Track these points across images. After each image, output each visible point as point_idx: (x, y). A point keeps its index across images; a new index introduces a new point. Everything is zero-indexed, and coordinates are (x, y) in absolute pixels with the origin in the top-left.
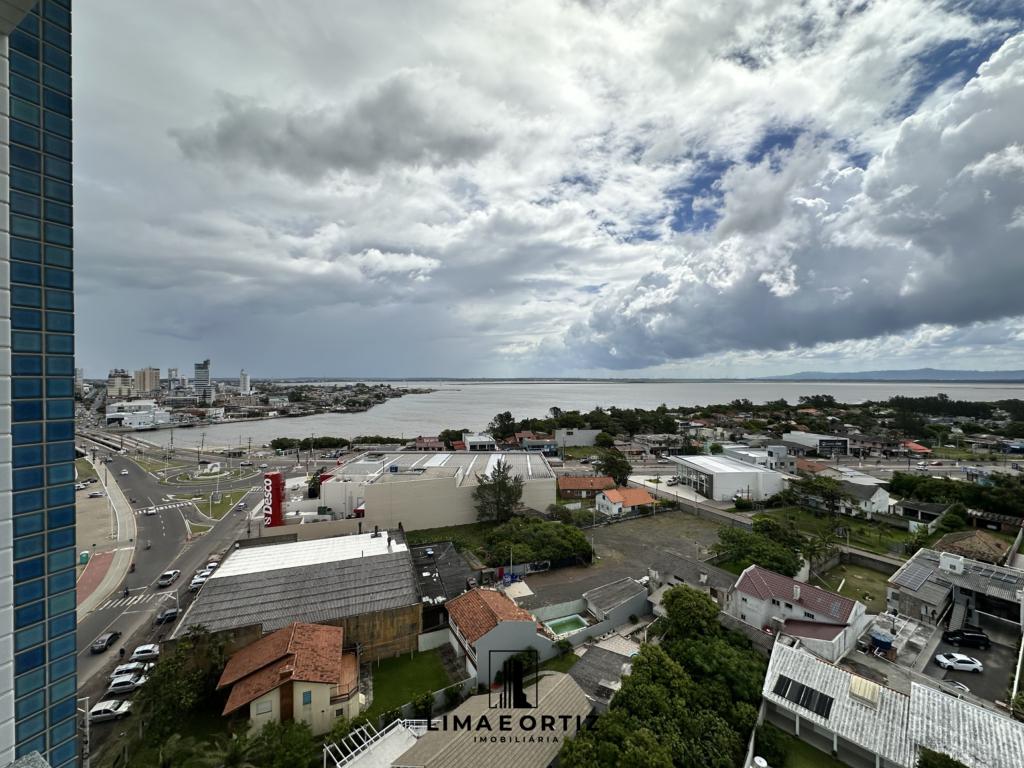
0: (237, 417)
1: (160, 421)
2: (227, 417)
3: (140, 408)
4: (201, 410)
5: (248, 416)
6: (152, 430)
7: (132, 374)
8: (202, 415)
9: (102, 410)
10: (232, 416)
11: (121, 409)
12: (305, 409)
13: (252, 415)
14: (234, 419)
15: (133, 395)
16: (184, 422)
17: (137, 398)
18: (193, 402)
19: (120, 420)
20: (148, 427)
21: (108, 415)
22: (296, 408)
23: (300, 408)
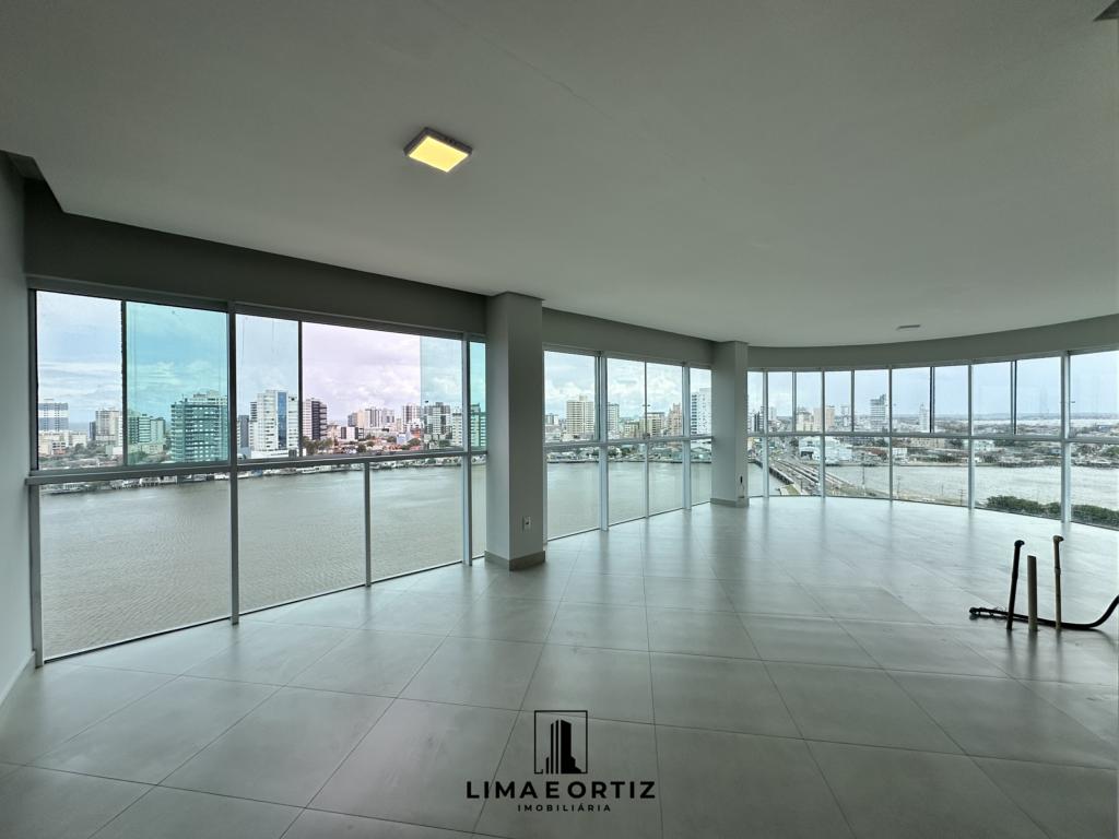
0: (925, 460)
1: (844, 458)
2: (912, 459)
4: (882, 448)
5: (940, 460)
6: (836, 465)
8: (883, 455)
9: (795, 444)
10: (918, 459)
11: (810, 443)
12: (1024, 457)
13: (945, 459)
14: (920, 463)
16: (865, 461)
19: (811, 453)
20: (833, 462)
21: (802, 449)
22: (1009, 455)
23: (1017, 456)
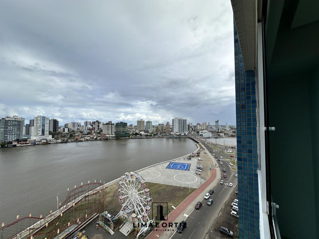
0: (228, 136)
1: (210, 136)
2: (225, 136)
3: (205, 132)
4: (218, 134)
6: (208, 138)
7: (201, 124)
9: (198, 132)
15: (202, 129)
16: (215, 137)
17: (203, 130)
18: (215, 131)
19: (202, 135)
